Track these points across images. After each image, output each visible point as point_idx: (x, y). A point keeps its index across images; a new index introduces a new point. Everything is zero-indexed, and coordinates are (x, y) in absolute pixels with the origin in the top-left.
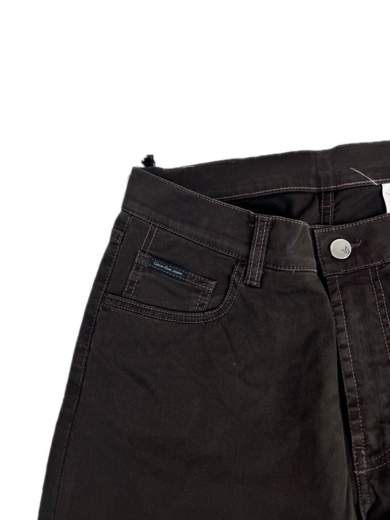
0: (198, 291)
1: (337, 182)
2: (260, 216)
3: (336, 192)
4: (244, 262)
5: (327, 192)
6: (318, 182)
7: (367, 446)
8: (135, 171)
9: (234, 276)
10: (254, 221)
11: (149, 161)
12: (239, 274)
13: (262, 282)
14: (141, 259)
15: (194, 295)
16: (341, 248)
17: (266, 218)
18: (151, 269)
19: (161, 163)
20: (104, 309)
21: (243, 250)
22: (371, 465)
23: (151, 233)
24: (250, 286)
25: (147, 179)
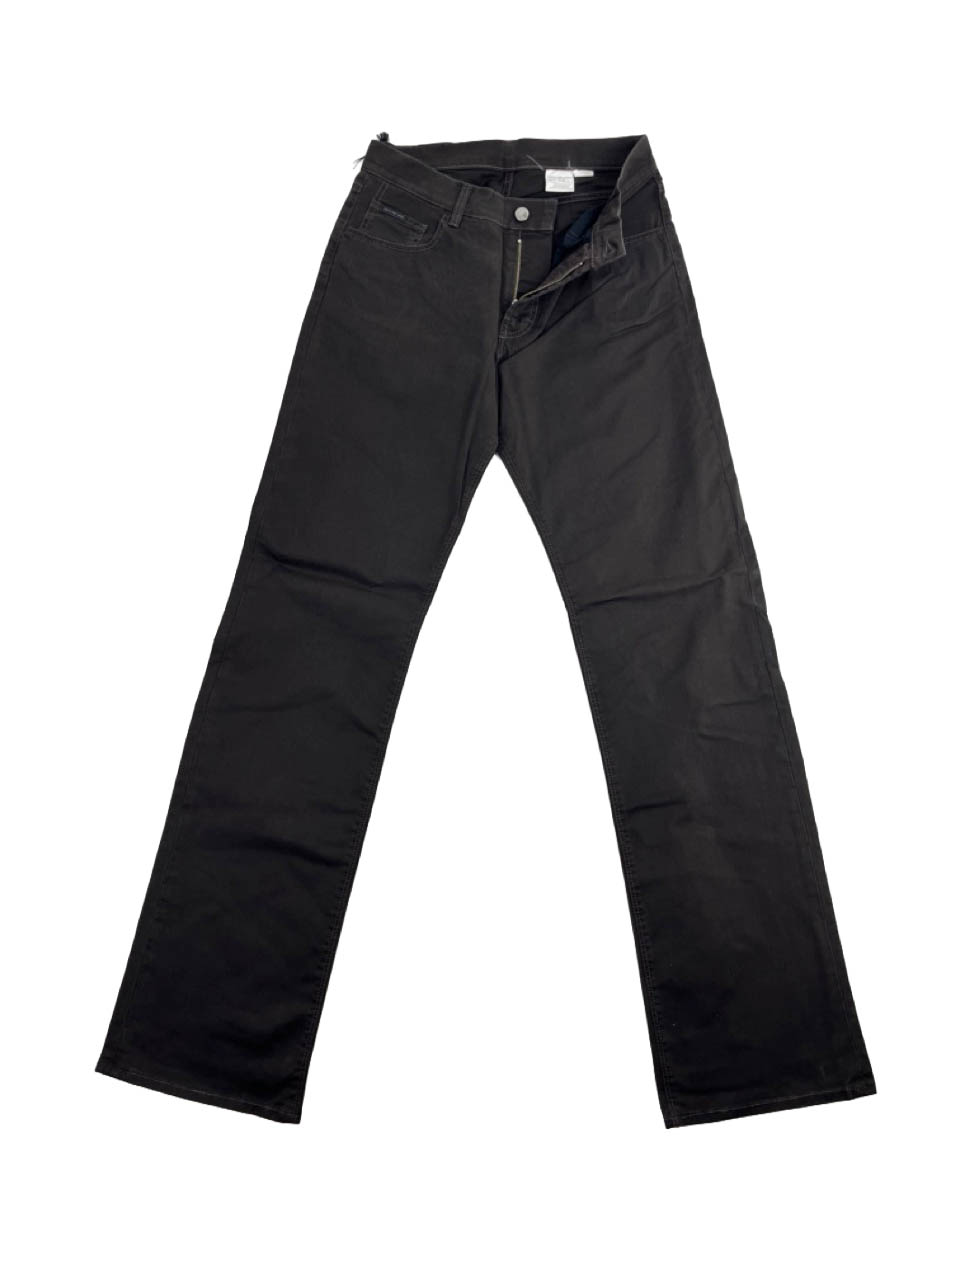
0: (414, 230)
1: (517, 165)
2: (466, 184)
3: (516, 172)
4: (449, 211)
5: (510, 172)
6: (504, 165)
7: (510, 325)
8: (373, 142)
9: (442, 220)
10: (461, 185)
11: (384, 137)
12: (445, 219)
13: (460, 225)
14: (375, 204)
15: (411, 232)
16: (522, 213)
17: (470, 185)
18: (383, 213)
19: (395, 140)
20: (345, 236)
21: (450, 203)
22: (509, 335)
23: (384, 188)
24: (452, 227)
25: (380, 149)
